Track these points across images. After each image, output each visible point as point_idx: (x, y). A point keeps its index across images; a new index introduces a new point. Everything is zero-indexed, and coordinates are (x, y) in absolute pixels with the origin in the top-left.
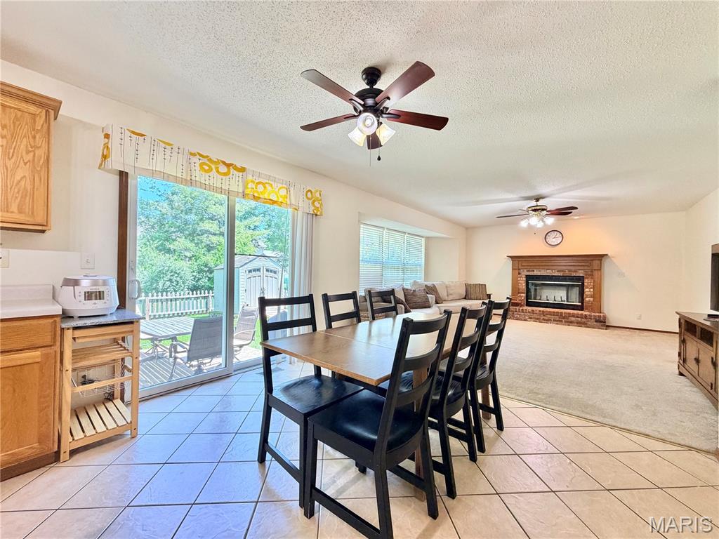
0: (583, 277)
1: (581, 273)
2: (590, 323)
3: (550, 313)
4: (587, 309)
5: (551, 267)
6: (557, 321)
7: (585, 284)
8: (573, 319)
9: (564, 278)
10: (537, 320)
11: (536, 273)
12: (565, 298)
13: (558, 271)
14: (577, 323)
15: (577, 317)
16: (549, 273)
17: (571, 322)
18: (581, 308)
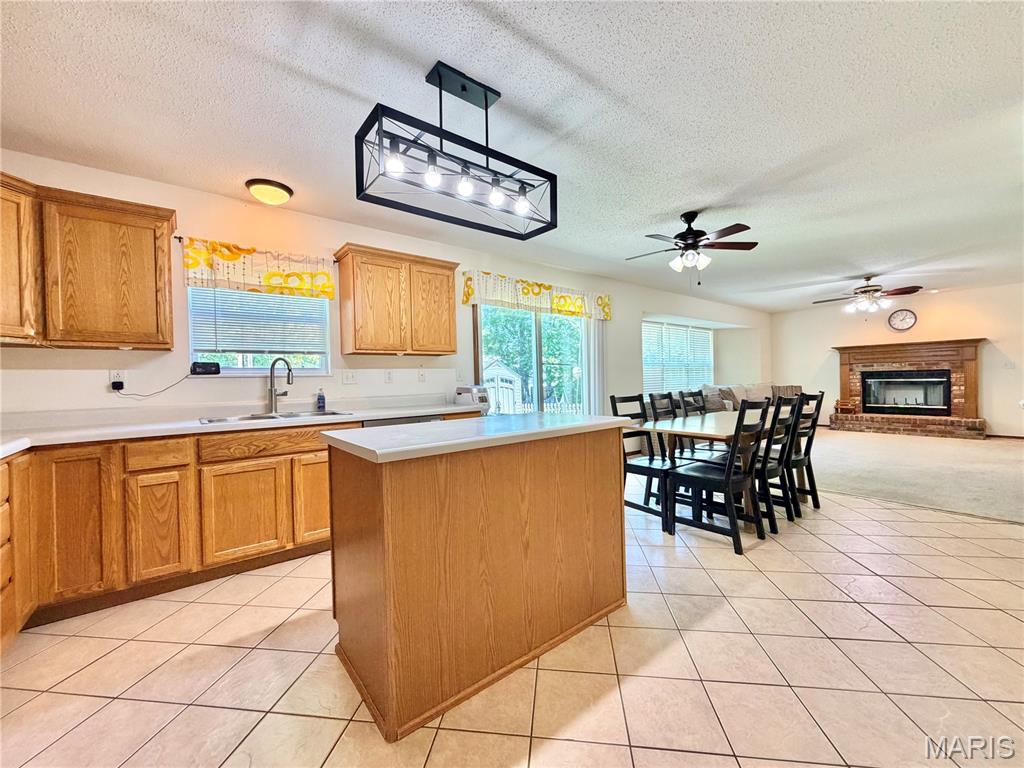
0: (949, 370)
1: (946, 366)
2: (959, 432)
3: (898, 421)
4: (955, 413)
5: (898, 360)
6: (909, 430)
7: (953, 380)
8: (932, 427)
9: (919, 373)
10: (878, 430)
11: (876, 368)
12: (921, 400)
13: (910, 365)
14: (939, 432)
15: (940, 424)
16: (895, 367)
17: (931, 431)
18: (948, 413)
